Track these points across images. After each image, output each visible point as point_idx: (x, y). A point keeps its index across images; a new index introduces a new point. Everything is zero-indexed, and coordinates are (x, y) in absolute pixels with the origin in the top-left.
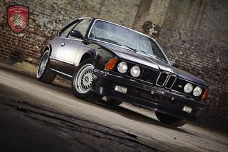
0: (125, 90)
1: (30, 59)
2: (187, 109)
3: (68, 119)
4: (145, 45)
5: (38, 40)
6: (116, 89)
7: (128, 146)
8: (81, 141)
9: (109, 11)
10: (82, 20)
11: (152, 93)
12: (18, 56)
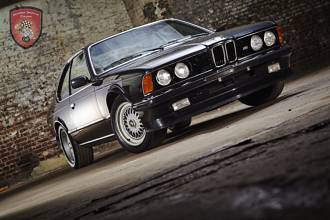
0: (186, 102)
1: (46, 153)
2: (273, 68)
3: (160, 180)
4: (165, 34)
5: (38, 125)
6: (176, 108)
7: (253, 156)
8: (203, 189)
9: (91, 29)
10: (72, 61)
11: (220, 80)
12: (28, 161)
